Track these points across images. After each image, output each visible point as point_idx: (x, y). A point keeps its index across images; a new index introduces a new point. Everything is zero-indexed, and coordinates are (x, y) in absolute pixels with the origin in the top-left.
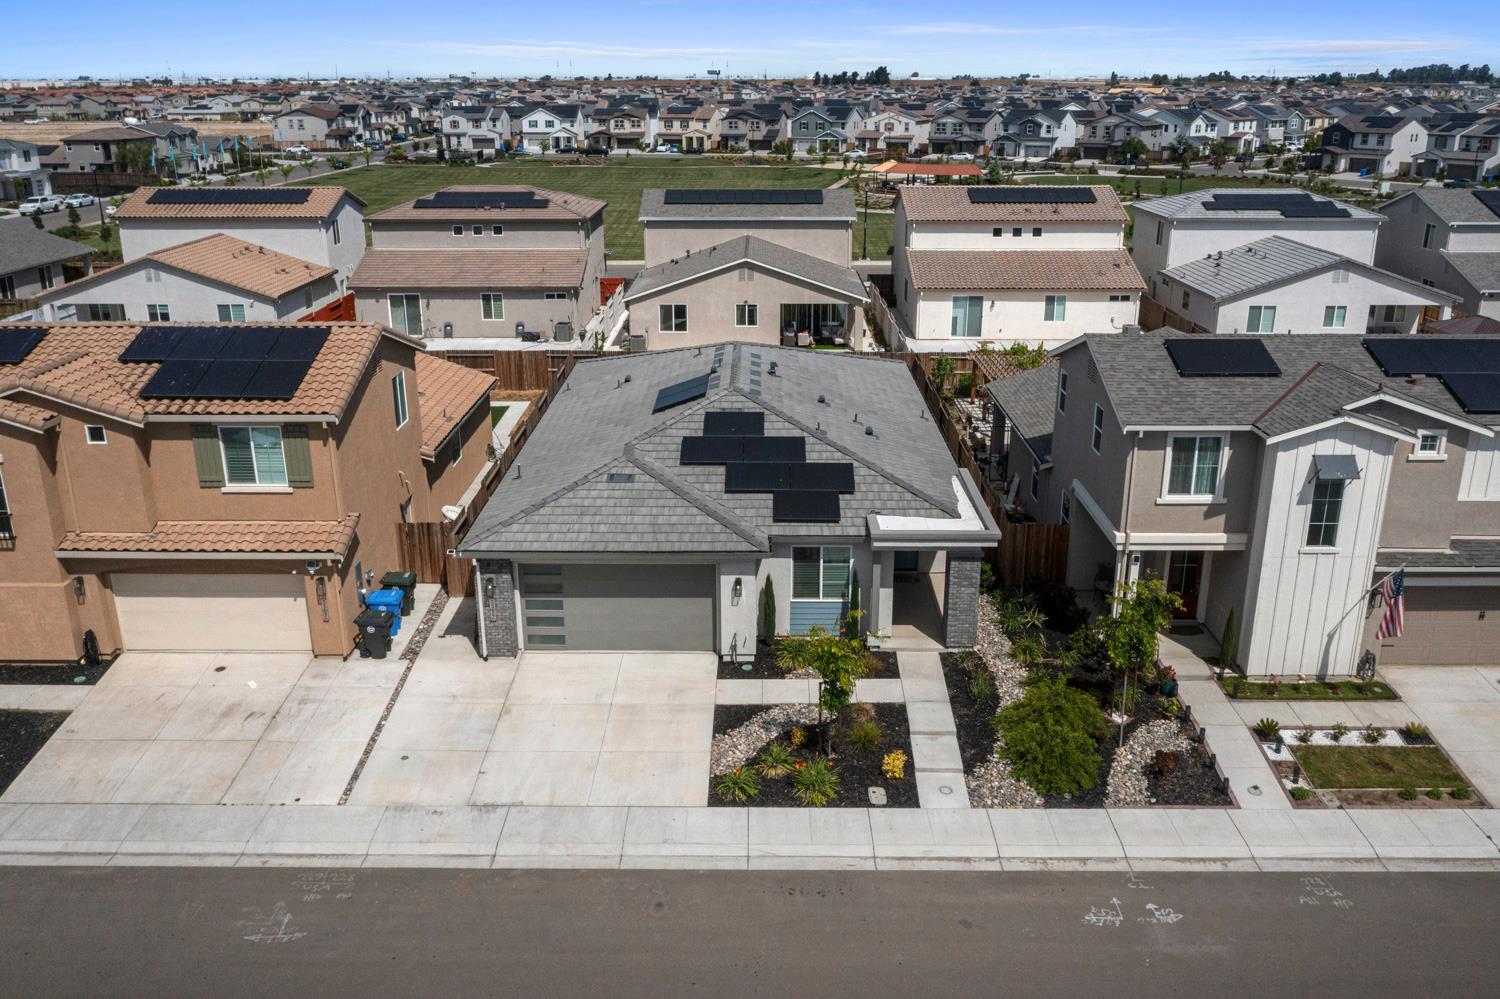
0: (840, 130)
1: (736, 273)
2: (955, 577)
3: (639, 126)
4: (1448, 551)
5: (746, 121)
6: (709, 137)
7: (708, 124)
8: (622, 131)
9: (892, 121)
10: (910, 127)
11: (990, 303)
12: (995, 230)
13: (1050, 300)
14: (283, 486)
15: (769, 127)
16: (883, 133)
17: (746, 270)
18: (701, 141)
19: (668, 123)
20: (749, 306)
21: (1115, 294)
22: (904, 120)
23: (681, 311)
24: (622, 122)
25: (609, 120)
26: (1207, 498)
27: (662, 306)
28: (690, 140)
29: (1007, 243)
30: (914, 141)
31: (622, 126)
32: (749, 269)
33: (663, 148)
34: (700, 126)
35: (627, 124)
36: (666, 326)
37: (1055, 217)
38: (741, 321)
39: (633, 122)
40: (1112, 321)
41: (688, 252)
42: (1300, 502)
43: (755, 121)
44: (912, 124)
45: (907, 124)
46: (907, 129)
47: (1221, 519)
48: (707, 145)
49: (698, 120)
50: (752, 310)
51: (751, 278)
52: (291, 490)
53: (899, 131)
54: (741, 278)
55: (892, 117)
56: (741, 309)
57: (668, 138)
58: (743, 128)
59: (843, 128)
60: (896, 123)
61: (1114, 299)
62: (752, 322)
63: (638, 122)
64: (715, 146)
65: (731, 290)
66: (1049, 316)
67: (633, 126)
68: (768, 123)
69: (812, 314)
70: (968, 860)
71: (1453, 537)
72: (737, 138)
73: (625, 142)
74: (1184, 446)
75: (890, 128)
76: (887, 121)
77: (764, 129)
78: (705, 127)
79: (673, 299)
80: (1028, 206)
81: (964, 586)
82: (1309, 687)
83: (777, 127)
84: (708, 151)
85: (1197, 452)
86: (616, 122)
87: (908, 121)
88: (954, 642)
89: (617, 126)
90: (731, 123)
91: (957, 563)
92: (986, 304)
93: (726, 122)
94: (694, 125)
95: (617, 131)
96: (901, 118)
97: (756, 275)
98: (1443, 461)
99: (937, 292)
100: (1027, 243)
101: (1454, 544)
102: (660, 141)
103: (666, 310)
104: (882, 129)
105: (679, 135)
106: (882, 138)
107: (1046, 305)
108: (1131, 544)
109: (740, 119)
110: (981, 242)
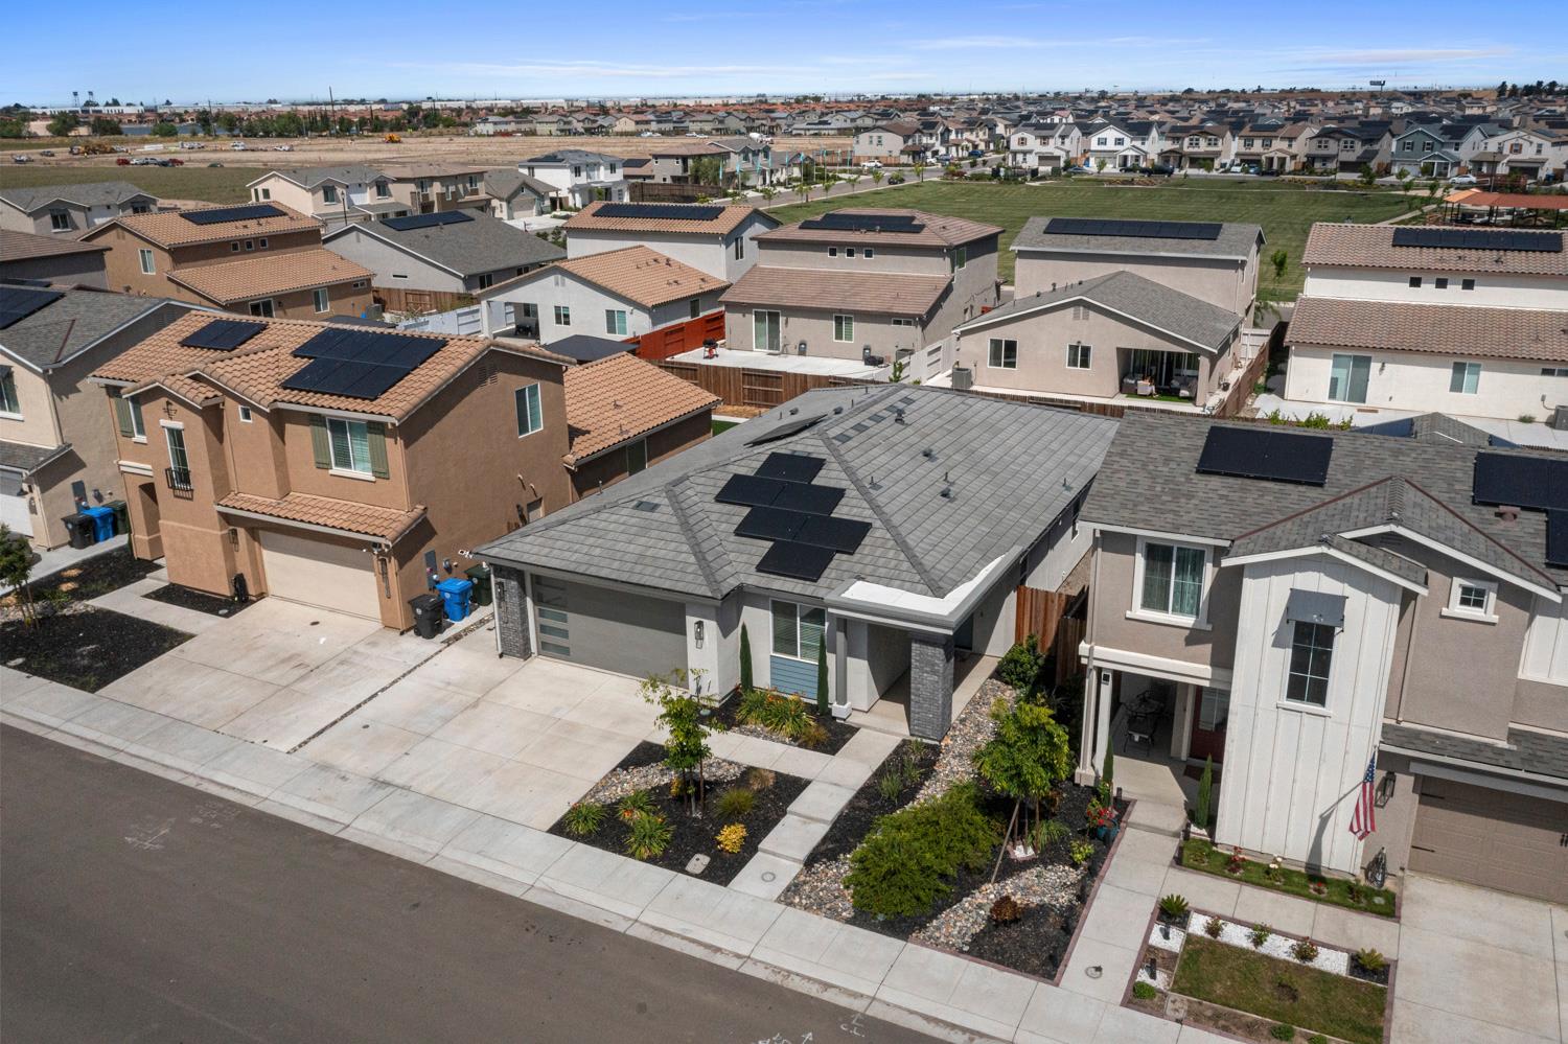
0: (1453, 151)
1: (1072, 310)
2: (917, 661)
3: (1215, 144)
4: (1503, 744)
5: (1339, 140)
6: (1294, 157)
7: (1294, 143)
8: (1196, 150)
9: (1520, 141)
10: (1543, 149)
11: (1380, 365)
12: (1412, 278)
13: (1459, 369)
14: (369, 476)
15: (1367, 147)
16: (1506, 156)
17: (1081, 308)
18: (1282, 161)
19: (1249, 142)
20: (1083, 348)
21: (1547, 367)
22: (1536, 140)
23: (1011, 347)
24: (1197, 140)
25: (1184, 138)
26: (1188, 621)
27: (991, 340)
28: (1271, 160)
29: (1428, 295)
30: (1547, 165)
31: (1197, 144)
32: (1084, 307)
33: (1238, 169)
34: (1284, 145)
35: (1203, 143)
36: (995, 360)
37: (1496, 268)
38: (1073, 363)
39: (1210, 140)
40: (1543, 399)
41: (1054, 285)
42: (1276, 644)
43: (1349, 140)
44: (1547, 145)
45: (1540, 146)
46: (1539, 152)
47: (1207, 648)
48: (1290, 166)
49: (1283, 138)
50: (1086, 351)
51: (1086, 317)
52: (373, 479)
53: (1528, 153)
54: (1076, 317)
55: (1521, 138)
56: (1074, 349)
57: (1246, 158)
58: (1333, 147)
59: (1457, 149)
60: (1526, 145)
61: (1546, 372)
62: (1085, 364)
63: (1216, 140)
64: (1300, 167)
66: (1456, 386)
67: (1209, 144)
68: (1365, 142)
69: (1165, 361)
70: (718, 950)
71: (1512, 725)
72: (1325, 159)
73: (1195, 161)
74: (1158, 555)
75: (1517, 149)
76: (1514, 141)
77: (1359, 149)
78: (1290, 146)
79: (1004, 334)
80: (1460, 252)
81: (927, 672)
82: (1287, 874)
83: (1376, 147)
84: (1289, 173)
85: (1174, 564)
86: (1191, 140)
87: (1540, 141)
88: (918, 730)
89: (1191, 144)
90: (1320, 142)
91: (918, 645)
92: (1375, 367)
93: (1315, 141)
94: (1277, 144)
95: (1191, 150)
96: (1533, 138)
97: (1092, 314)
98: (1494, 624)
99: (1316, 348)
100: (1454, 296)
101: (1513, 735)
102: (1238, 161)
103: (996, 343)
104: (1506, 151)
105: (1259, 155)
106: (1505, 161)
107: (1454, 372)
108: (1095, 659)
109: (1333, 138)
110: (1396, 293)
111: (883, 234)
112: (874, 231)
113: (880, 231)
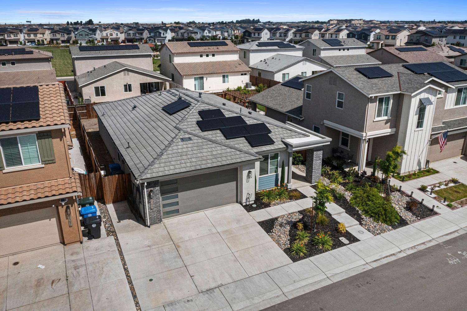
0: (94, 36)
1: (122, 73)
3: (17, 36)
4: (443, 126)
5: (59, 34)
6: (46, 39)
7: (44, 35)
8: (10, 38)
9: (112, 33)
10: (118, 34)
11: (206, 78)
12: (200, 55)
13: (224, 77)
14: (39, 165)
15: (68, 36)
16: (109, 37)
18: (43, 41)
19: (29, 35)
20: (129, 85)
21: (242, 73)
22: (116, 32)
23: (103, 88)
24: (10, 35)
25: (4, 35)
26: (386, 118)
27: (95, 87)
28: (38, 41)
30: (120, 39)
31: (10, 36)
32: (127, 71)
33: (28, 44)
34: (41, 36)
35: (12, 36)
36: (97, 95)
38: (126, 90)
39: (14, 35)
40: (242, 82)
41: (94, 68)
42: (416, 115)
43: (63, 33)
45: (117, 34)
46: (117, 35)
47: (389, 124)
48: (45, 42)
49: (40, 34)
50: (130, 86)
51: (128, 74)
52: (43, 166)
53: (114, 36)
54: (125, 75)
55: (111, 31)
56: (125, 86)
57: (29, 40)
58: (58, 36)
59: (95, 35)
60: (113, 34)
61: (242, 75)
62: (130, 90)
63: (16, 35)
64: (49, 43)
65: (122, 79)
66: (224, 82)
67: (15, 36)
68: (67, 34)
69: (148, 87)
71: (443, 121)
72: (57, 40)
73: (12, 42)
74: (381, 100)
75: (111, 35)
76: (110, 33)
77: (66, 37)
78: (43, 36)
79: (99, 84)
80: (210, 47)
81: (318, 160)
83: (70, 36)
84: (46, 45)
85: (384, 102)
86: (8, 35)
87: (117, 32)
88: (314, 181)
89: (8, 36)
90: (53, 34)
91: (316, 152)
92: (205, 79)
93: (52, 34)
94: (39, 36)
95: (8, 38)
96: (115, 32)
97: (130, 73)
98: (442, 98)
99: (189, 76)
100: (211, 59)
101: (444, 123)
102: (27, 42)
103: (97, 89)
104: (109, 35)
105: (34, 39)
109: (57, 33)
110: (196, 59)
111: (16, 55)
112: (12, 54)
113: (15, 54)
